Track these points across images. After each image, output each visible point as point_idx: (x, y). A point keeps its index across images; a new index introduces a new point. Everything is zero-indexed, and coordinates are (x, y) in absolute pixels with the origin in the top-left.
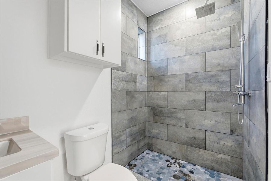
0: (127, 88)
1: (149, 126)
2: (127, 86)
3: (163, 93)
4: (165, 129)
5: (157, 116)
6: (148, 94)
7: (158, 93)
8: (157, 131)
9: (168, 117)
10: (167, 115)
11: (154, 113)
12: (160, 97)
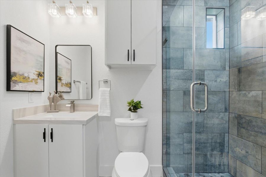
0: (185, 87)
1: (231, 141)
2: (185, 85)
3: (253, 93)
4: (256, 152)
5: (244, 128)
6: (230, 95)
7: (245, 94)
8: (243, 152)
9: (261, 133)
10: (260, 131)
11: (239, 123)
12: (248, 99)
